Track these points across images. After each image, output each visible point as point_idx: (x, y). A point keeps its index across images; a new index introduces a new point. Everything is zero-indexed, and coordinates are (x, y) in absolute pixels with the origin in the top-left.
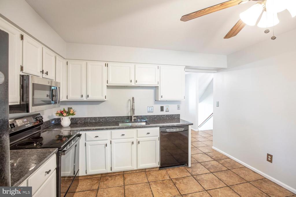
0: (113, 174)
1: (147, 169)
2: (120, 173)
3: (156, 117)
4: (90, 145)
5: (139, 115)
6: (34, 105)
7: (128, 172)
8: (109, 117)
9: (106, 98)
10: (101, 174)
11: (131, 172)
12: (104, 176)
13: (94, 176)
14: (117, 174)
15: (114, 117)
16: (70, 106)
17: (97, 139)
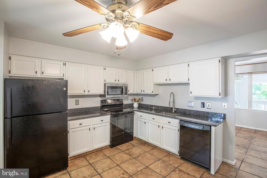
0: (150, 144)
1: (171, 152)
2: (154, 146)
3: (195, 112)
4: (139, 120)
5: (180, 108)
6: (108, 95)
7: (158, 148)
8: (160, 106)
10: (145, 141)
11: (160, 149)
12: (146, 143)
13: (142, 141)
14: (152, 145)
15: (163, 107)
16: (142, 97)
17: (141, 117)
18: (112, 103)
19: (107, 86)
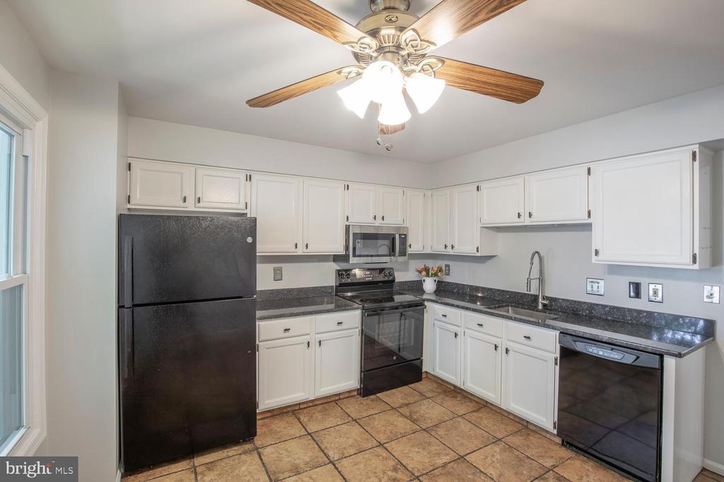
0: (469, 396)
1: (531, 424)
2: (480, 401)
3: (609, 311)
4: (439, 327)
5: (561, 298)
9: (478, 251)
10: (455, 386)
11: (499, 411)
12: (457, 391)
13: (445, 384)
14: (476, 399)
15: (507, 291)
16: (447, 263)
17: (444, 319)
18: (365, 278)
19: (354, 234)
